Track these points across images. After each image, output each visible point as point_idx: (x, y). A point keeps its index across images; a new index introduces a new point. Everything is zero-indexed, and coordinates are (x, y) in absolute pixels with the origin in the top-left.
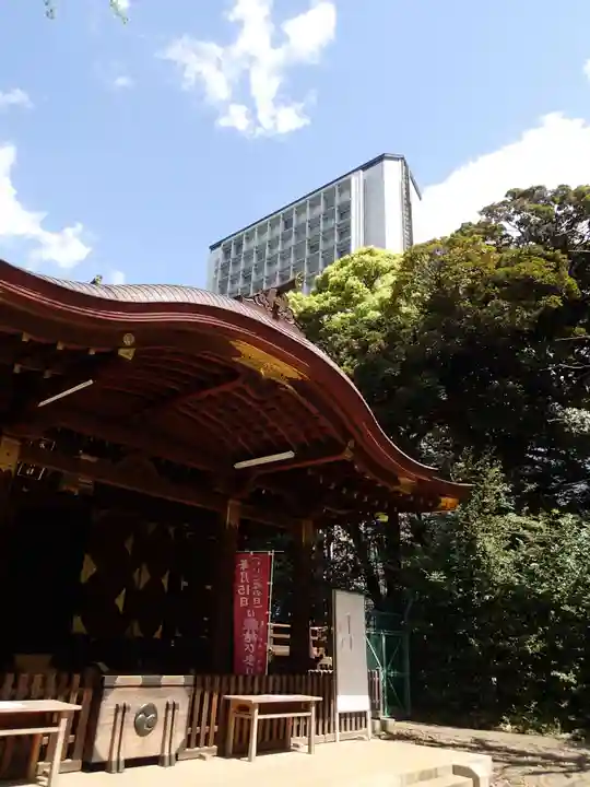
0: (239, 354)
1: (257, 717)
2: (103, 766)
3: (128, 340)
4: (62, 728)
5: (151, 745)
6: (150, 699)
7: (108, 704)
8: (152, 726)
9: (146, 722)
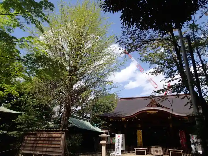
0: (148, 113)
1: (170, 152)
2: (152, 155)
3: (136, 117)
5: (158, 154)
6: (157, 149)
7: (152, 149)
8: (158, 152)
9: (157, 151)
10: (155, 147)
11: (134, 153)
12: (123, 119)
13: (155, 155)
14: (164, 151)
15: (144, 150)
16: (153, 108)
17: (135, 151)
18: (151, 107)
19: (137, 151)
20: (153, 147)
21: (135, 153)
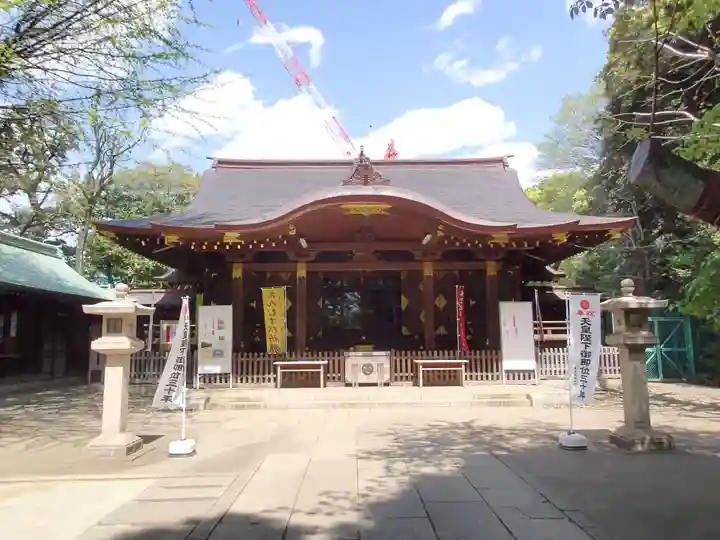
0: (348, 210)
1: (421, 369)
2: (349, 385)
3: (291, 227)
4: (322, 370)
5: (373, 378)
6: (368, 361)
7: (349, 362)
8: (371, 371)
9: (368, 370)
10: (361, 354)
11: (272, 384)
12: (231, 237)
13: (361, 385)
14: (394, 368)
15: (318, 366)
16: (376, 189)
17: (275, 372)
18: (366, 183)
19: (284, 374)
20: (351, 354)
21: (275, 379)
